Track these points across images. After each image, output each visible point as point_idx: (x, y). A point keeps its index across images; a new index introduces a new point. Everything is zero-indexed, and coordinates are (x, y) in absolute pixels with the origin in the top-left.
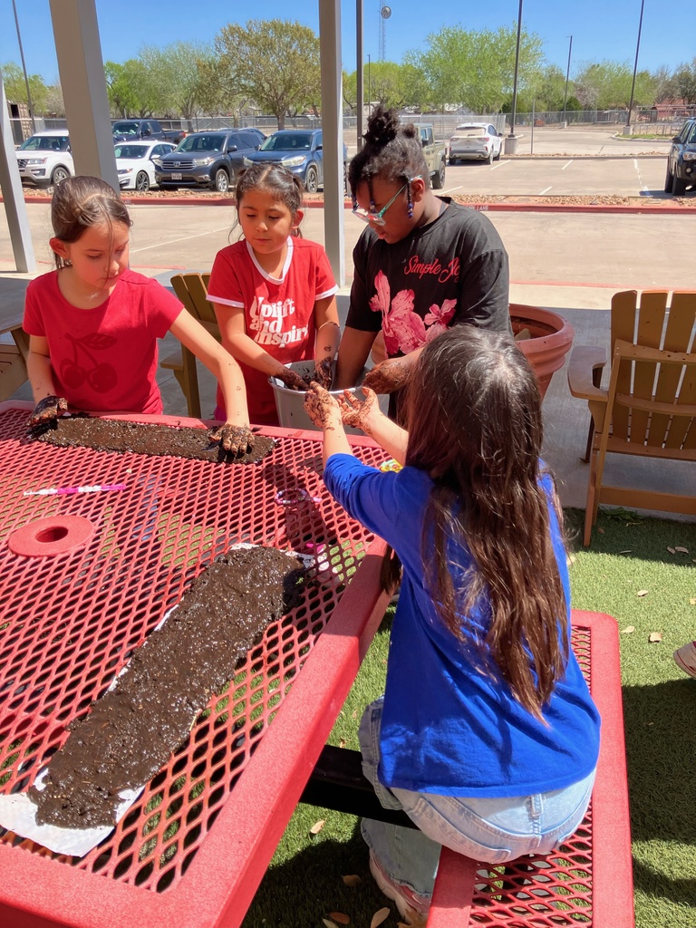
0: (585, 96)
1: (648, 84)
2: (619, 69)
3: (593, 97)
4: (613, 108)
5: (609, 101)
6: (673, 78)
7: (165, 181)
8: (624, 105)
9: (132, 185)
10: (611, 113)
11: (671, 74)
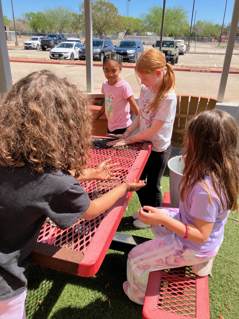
0: (197, 32)
1: (219, 29)
2: (209, 23)
3: (200, 32)
4: (206, 36)
5: (205, 34)
6: (227, 27)
7: (82, 57)
8: (210, 35)
9: (69, 58)
10: (206, 38)
11: (226, 26)
